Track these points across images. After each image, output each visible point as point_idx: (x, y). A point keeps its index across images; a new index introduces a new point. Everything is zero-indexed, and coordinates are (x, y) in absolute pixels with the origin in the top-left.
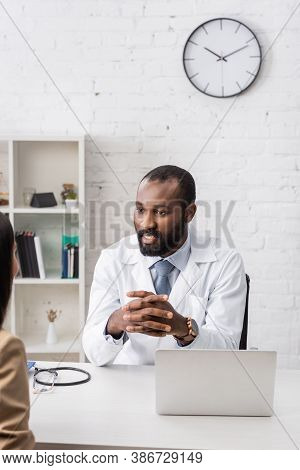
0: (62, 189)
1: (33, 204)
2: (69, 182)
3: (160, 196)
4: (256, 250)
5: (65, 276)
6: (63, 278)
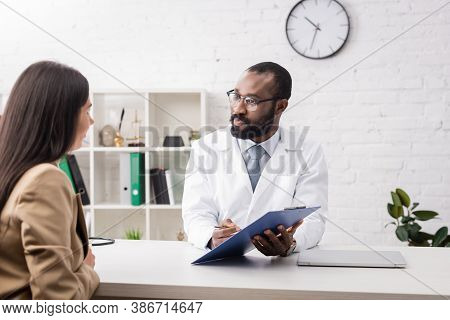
1: (165, 144)
3: (254, 87)
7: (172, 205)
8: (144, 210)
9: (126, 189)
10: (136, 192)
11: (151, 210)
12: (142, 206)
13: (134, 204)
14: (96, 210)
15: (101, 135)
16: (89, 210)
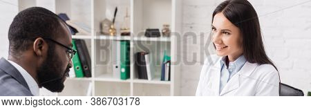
0: (163, 28)
1: (146, 35)
2: (166, 23)
4: (288, 69)
5: (163, 79)
6: (162, 80)
7: (150, 81)
8: (129, 83)
9: (117, 67)
10: (123, 70)
11: (134, 84)
12: (128, 81)
13: (122, 78)
14: (96, 82)
15: (101, 26)
16: (91, 81)
